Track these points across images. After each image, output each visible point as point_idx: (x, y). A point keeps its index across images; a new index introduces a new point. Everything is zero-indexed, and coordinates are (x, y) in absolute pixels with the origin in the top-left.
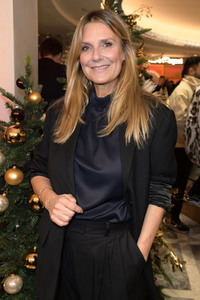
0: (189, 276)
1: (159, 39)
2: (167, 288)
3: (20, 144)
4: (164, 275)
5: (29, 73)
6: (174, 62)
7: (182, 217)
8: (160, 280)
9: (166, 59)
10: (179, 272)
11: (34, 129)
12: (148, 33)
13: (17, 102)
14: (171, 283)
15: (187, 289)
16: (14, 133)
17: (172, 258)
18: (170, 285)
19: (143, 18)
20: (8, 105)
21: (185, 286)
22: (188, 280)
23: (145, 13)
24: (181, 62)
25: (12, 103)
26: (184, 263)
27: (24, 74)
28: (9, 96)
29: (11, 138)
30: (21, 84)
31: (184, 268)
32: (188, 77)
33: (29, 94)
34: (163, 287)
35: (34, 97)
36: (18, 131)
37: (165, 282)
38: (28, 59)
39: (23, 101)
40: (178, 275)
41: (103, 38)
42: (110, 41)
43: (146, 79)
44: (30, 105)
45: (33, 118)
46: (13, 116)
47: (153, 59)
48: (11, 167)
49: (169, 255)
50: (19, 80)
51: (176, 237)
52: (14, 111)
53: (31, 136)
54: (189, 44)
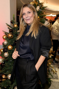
0: (58, 75)
1: (49, 9)
2: (52, 78)
3: (12, 39)
4: (51, 75)
5: (14, 19)
6: (53, 16)
7: (56, 59)
8: (50, 76)
9: (51, 15)
10: (55, 74)
11: (16, 34)
12: (46, 8)
13: (11, 27)
14: (53, 77)
15: (57, 79)
16: (10, 36)
17: (53, 70)
18: (53, 78)
19: (45, 3)
20: (8, 28)
21: (57, 78)
22: (58, 76)
23: (46, 2)
24: (55, 16)
25: (9, 27)
26: (56, 72)
27: (13, 19)
28: (9, 26)
29: (9, 37)
30: (12, 22)
31: (56, 73)
32: (58, 20)
33: (14, 25)
34: (51, 78)
35: (16, 26)
36: (11, 35)
37: (51, 77)
38: (14, 15)
39: (12, 27)
40: (55, 75)
41: (28, 11)
42: (30, 12)
43: (46, 20)
44: (14, 28)
45: (15, 32)
46: (10, 31)
47: (48, 15)
48: (9, 45)
49: (52, 69)
50: (11, 21)
51: (54, 65)
52: (10, 30)
53: (15, 36)
54: (58, 10)
